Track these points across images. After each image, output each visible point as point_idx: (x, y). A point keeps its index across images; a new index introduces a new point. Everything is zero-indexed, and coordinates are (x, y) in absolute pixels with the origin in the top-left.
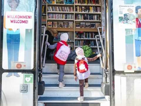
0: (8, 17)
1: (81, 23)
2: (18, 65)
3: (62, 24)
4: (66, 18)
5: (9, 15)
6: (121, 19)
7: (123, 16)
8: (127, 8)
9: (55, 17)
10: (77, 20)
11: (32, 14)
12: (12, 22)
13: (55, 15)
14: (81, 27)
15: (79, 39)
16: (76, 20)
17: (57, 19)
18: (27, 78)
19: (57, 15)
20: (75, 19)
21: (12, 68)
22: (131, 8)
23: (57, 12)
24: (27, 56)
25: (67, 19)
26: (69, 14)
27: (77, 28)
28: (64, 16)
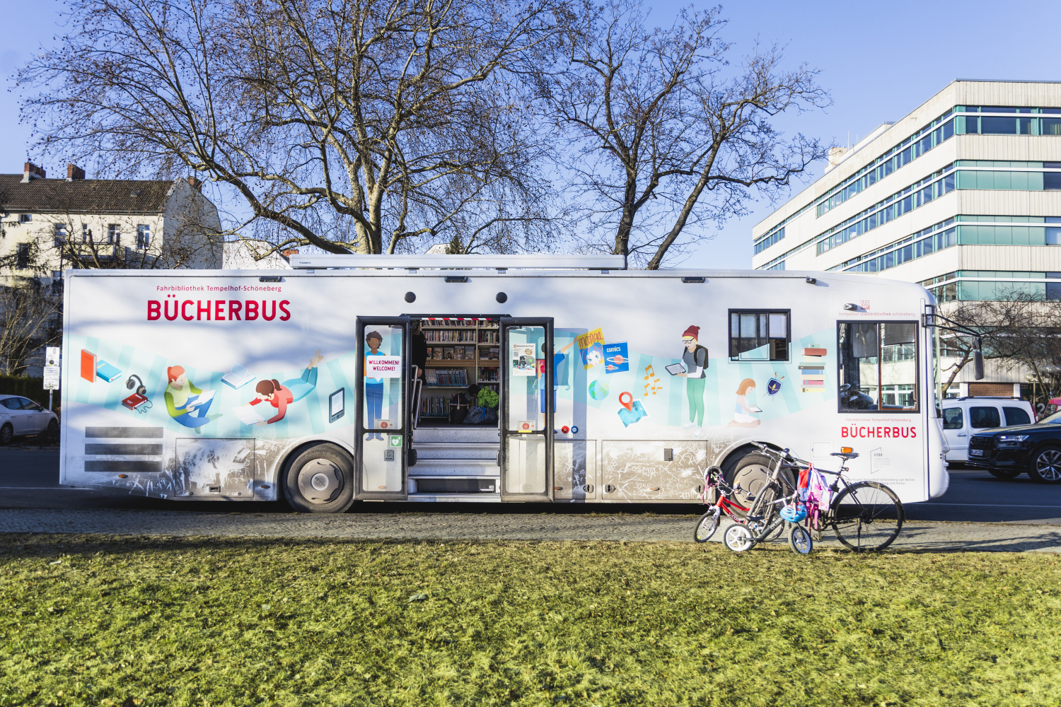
0: (370, 362)
1: (491, 350)
2: (383, 423)
3: (452, 352)
4: (460, 340)
5: (371, 360)
6: (516, 362)
7: (518, 359)
8: (525, 348)
9: (437, 338)
10: (482, 344)
11: (399, 358)
12: (375, 369)
13: (437, 334)
14: (490, 358)
15: (487, 382)
16: (480, 344)
17: (441, 342)
18: (394, 441)
19: (442, 332)
20: (479, 341)
21: (375, 428)
22: (530, 348)
23: (441, 327)
24: (393, 412)
25: (462, 343)
26: (466, 330)
27: (482, 359)
28: (457, 334)
